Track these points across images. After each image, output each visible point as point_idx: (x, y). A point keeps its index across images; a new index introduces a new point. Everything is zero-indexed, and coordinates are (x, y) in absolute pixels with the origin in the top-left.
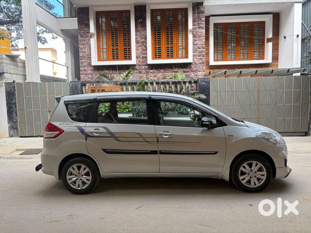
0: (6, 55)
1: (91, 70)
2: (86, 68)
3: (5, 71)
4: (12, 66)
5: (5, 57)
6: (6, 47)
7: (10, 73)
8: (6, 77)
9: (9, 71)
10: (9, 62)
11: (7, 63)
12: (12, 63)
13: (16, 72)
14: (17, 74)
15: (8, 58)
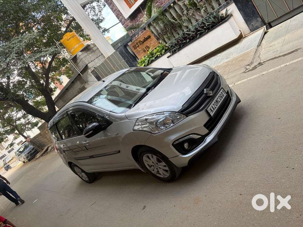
0: (81, 51)
1: (130, 22)
2: (126, 23)
3: (87, 63)
4: (90, 55)
5: (80, 53)
6: (77, 45)
7: (92, 61)
8: (90, 66)
9: (90, 60)
10: (86, 54)
11: (85, 56)
12: (88, 52)
13: (95, 57)
14: (97, 58)
15: (83, 52)
